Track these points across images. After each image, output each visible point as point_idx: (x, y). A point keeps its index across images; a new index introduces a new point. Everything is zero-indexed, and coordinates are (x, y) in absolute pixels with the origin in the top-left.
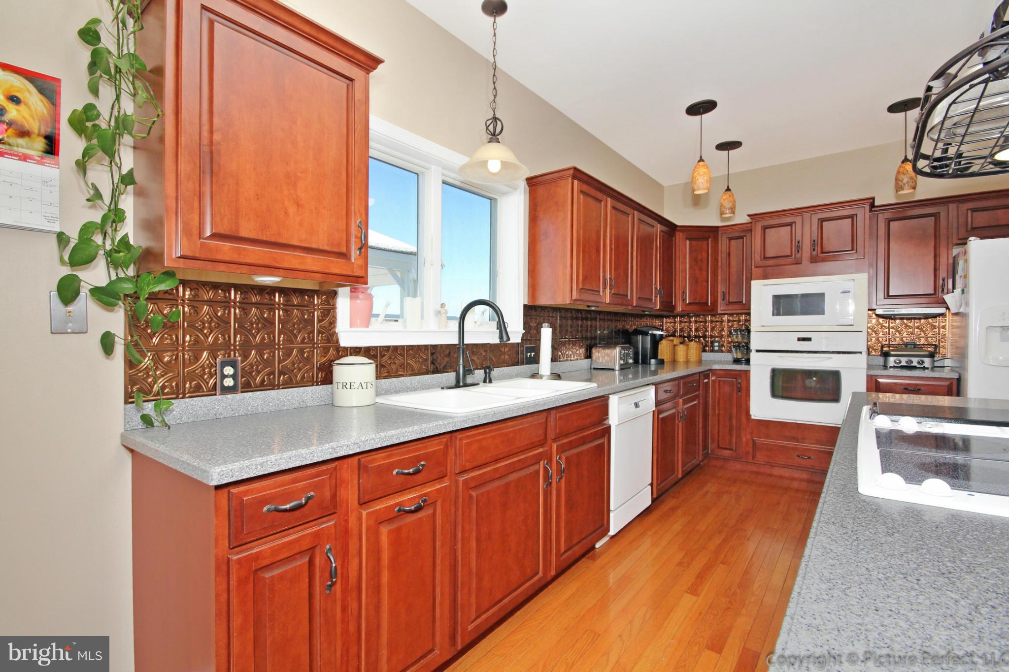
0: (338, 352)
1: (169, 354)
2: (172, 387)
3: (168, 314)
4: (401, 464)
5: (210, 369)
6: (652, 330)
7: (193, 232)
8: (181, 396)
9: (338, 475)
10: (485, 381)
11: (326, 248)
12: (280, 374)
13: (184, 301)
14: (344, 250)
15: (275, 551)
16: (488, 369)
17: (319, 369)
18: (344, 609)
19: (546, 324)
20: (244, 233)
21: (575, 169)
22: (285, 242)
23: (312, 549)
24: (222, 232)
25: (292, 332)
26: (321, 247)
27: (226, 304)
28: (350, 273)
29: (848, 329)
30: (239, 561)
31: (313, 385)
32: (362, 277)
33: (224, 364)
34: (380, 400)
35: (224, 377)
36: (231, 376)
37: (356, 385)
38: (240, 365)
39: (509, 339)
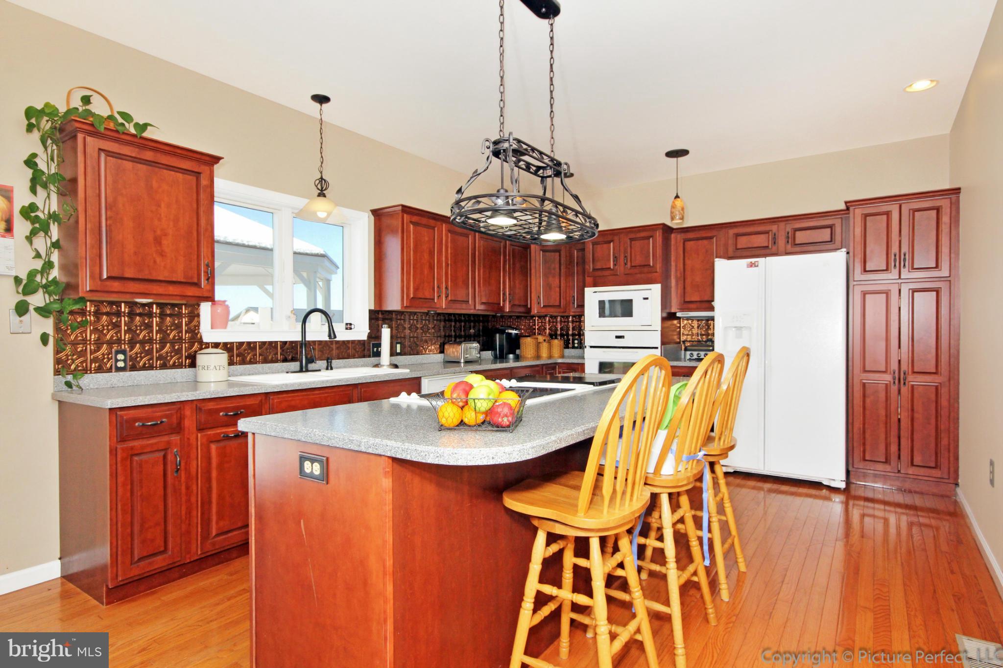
0: (202, 346)
1: (81, 346)
2: (83, 367)
3: (80, 321)
4: (226, 410)
5: (108, 355)
6: (508, 329)
7: (96, 276)
8: (89, 372)
9: (182, 412)
10: (327, 369)
11: (183, 280)
12: (157, 359)
13: (90, 313)
14: (195, 280)
15: (143, 447)
16: (329, 360)
17: (186, 358)
18: (188, 488)
19: (386, 326)
20: (127, 275)
21: (403, 206)
22: (154, 278)
23: (166, 450)
24: (114, 275)
25: (166, 332)
26: (179, 280)
27: (118, 314)
28: (201, 295)
29: (646, 329)
30: (123, 449)
31: (182, 368)
32: (210, 297)
33: (117, 352)
34: (230, 378)
35: (117, 361)
36: (122, 360)
37: (212, 367)
38: (129, 354)
39: (335, 337)
